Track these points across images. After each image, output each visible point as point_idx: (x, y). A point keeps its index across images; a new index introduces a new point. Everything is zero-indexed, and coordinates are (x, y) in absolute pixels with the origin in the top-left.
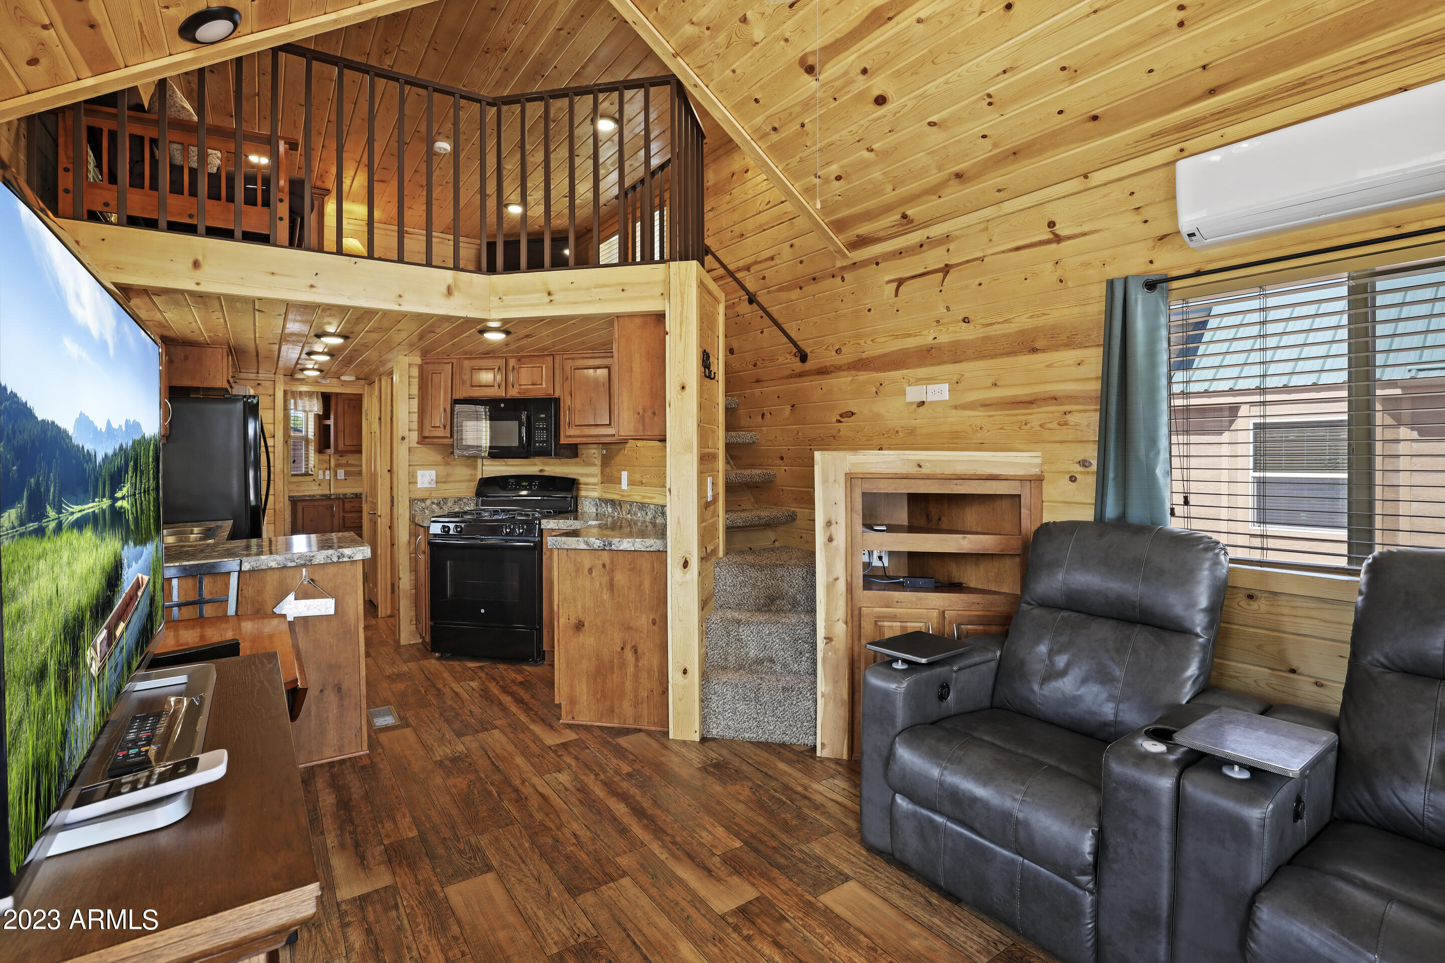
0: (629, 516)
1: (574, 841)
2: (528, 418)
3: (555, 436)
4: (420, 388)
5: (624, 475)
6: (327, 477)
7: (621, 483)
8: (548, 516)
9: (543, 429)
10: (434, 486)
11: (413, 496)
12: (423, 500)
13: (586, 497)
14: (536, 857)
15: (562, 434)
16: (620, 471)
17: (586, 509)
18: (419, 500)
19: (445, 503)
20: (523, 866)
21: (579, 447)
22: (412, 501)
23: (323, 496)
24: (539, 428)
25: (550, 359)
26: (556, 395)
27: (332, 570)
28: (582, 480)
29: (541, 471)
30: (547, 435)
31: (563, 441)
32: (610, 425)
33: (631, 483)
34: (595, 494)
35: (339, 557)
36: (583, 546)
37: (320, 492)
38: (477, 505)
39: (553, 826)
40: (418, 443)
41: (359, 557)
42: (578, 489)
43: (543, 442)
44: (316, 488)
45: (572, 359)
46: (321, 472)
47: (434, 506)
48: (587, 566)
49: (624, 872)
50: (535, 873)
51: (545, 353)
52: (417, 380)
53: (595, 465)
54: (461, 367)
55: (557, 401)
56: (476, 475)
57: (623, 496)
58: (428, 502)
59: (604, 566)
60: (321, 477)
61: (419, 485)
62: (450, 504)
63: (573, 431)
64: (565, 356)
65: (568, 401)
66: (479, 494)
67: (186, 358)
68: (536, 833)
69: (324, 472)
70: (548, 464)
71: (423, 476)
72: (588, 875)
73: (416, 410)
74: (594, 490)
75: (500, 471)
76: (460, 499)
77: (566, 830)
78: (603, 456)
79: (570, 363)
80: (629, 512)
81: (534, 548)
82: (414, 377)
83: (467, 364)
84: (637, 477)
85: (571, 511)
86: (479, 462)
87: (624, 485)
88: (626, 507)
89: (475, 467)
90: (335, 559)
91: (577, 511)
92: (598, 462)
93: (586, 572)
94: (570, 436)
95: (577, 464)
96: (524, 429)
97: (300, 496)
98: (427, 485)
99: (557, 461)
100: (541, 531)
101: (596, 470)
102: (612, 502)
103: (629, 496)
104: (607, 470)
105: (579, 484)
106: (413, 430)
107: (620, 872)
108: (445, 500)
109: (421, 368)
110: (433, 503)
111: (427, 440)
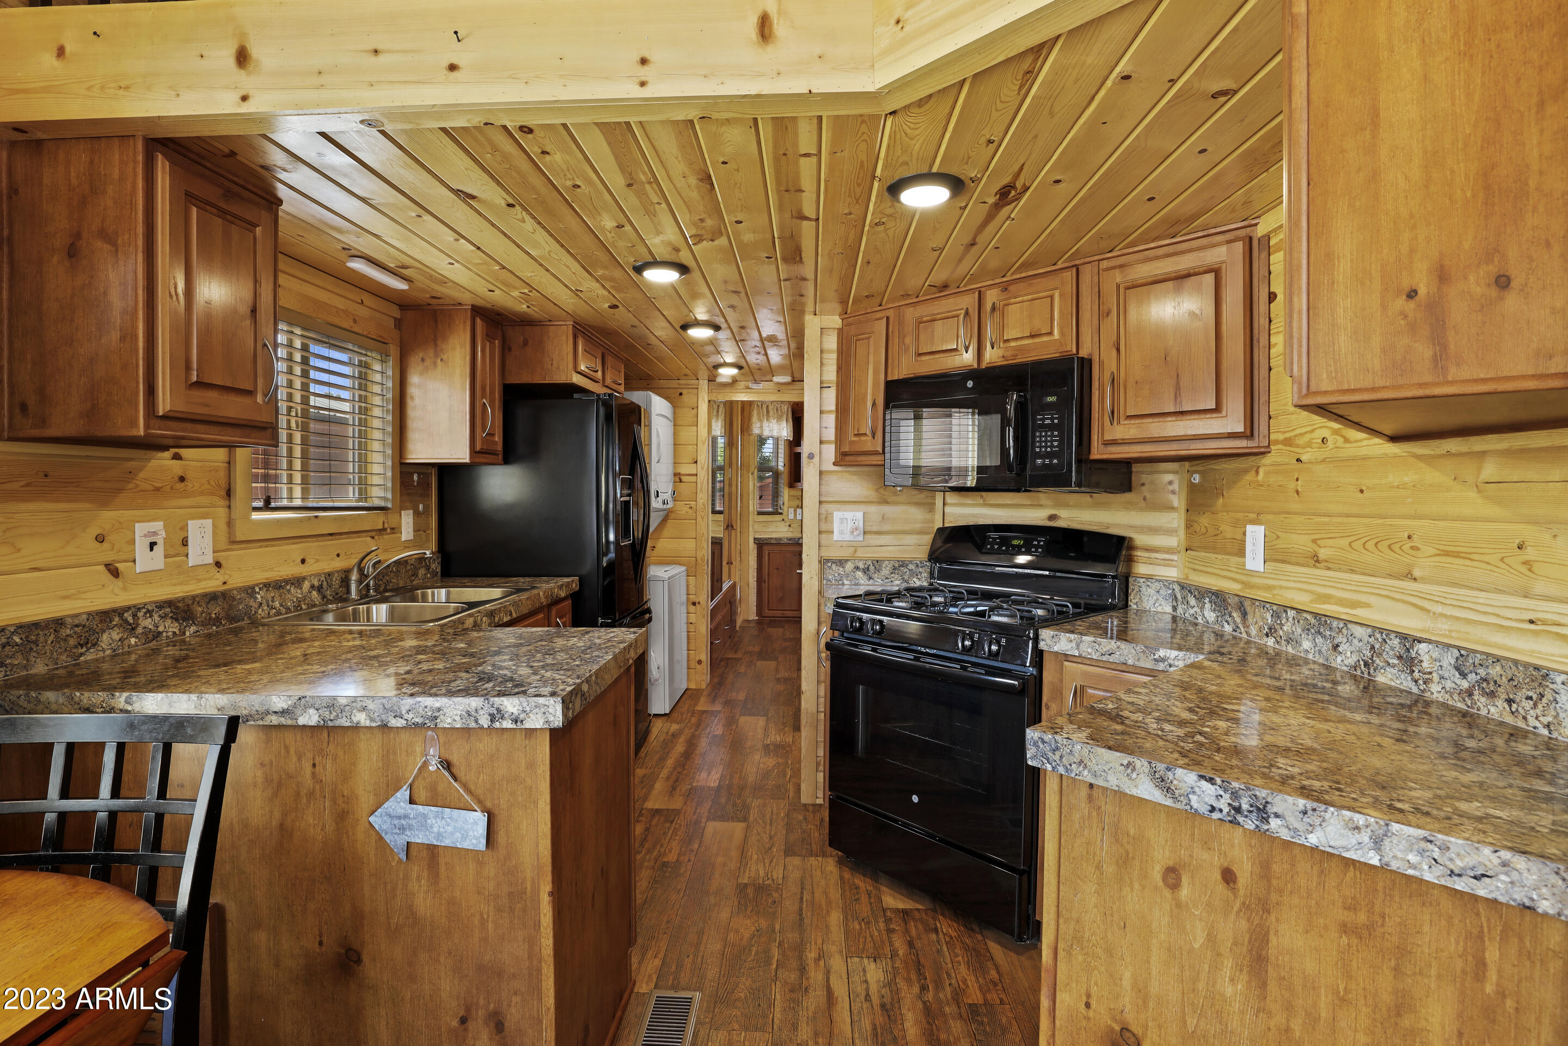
0: (1270, 642)
2: (1021, 407)
3: (1080, 443)
4: (839, 369)
5: (1255, 535)
6: (799, 517)
7: (1241, 552)
8: (1058, 619)
9: (1051, 427)
10: (861, 538)
11: (826, 554)
12: (841, 562)
13: (1149, 578)
15: (1095, 437)
16: (1241, 525)
17: (1148, 604)
18: (834, 562)
19: (878, 570)
21: (1136, 468)
22: (824, 562)
23: (790, 539)
24: (1043, 426)
25: (1069, 276)
26: (1084, 353)
27: (485, 745)
28: (1140, 539)
29: (1052, 517)
30: (1061, 442)
31: (1098, 452)
32: (1217, 409)
33: (1273, 555)
34: (1172, 573)
35: (493, 718)
36: (1145, 789)
37: (790, 535)
38: (932, 575)
40: (834, 464)
41: (535, 722)
42: (1130, 560)
43: (1051, 455)
44: (786, 529)
45: (1121, 266)
46: (792, 510)
47: (859, 574)
48: (1161, 857)
51: (1060, 265)
52: (834, 356)
53: (1172, 508)
54: (901, 323)
55: (1086, 364)
56: (932, 521)
57: (1246, 585)
58: (849, 566)
59: (1228, 876)
60: (791, 516)
61: (836, 536)
62: (885, 571)
63: (1120, 431)
64: (1104, 264)
65: (1110, 365)
66: (934, 556)
67: (525, 343)
69: (795, 511)
70: (1067, 506)
71: (842, 520)
73: (833, 408)
74: (1167, 563)
75: (974, 516)
76: (903, 564)
78: (1193, 489)
79: (1118, 277)
80: (1271, 632)
81: (1022, 691)
82: (830, 351)
83: (911, 314)
84: (1301, 542)
85: (1113, 608)
86: (939, 497)
87: (1255, 559)
88: (1260, 619)
89: (931, 507)
90: (485, 722)
91: (1126, 606)
92: (1178, 501)
93: (1156, 874)
94: (1114, 442)
95: (1128, 506)
96: (1011, 432)
97: (766, 539)
98: (848, 537)
99: (1086, 498)
100: (1039, 655)
101: (1175, 520)
102: (1219, 599)
103: (1269, 588)
104: (1204, 521)
105: (1131, 547)
106: (828, 442)
108: (877, 563)
109: (840, 332)
110: (857, 568)
111: (848, 458)
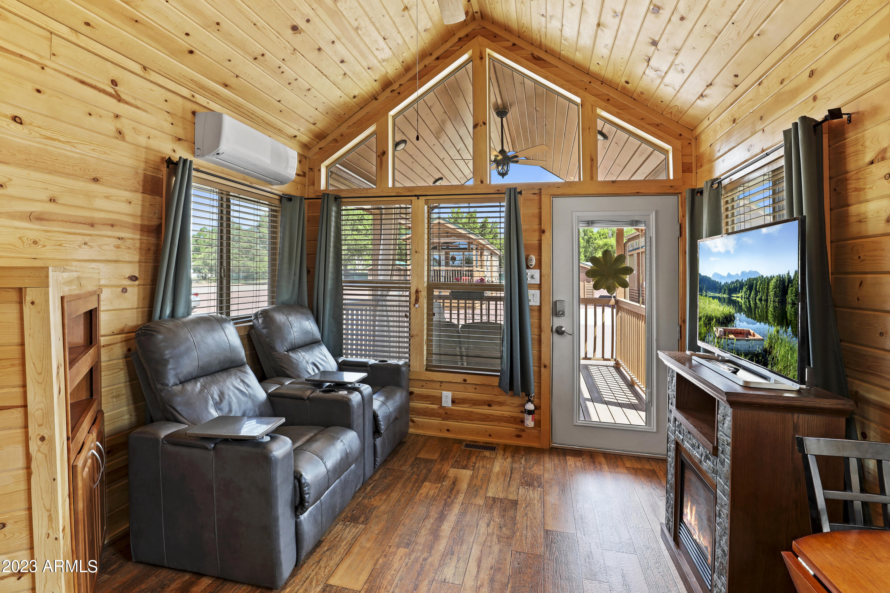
1: (492, 523)
14: (519, 526)
20: (529, 524)
39: (495, 537)
49: (486, 498)
50: (525, 518)
68: (507, 538)
72: (502, 505)
77: (490, 531)
107: (488, 499)
